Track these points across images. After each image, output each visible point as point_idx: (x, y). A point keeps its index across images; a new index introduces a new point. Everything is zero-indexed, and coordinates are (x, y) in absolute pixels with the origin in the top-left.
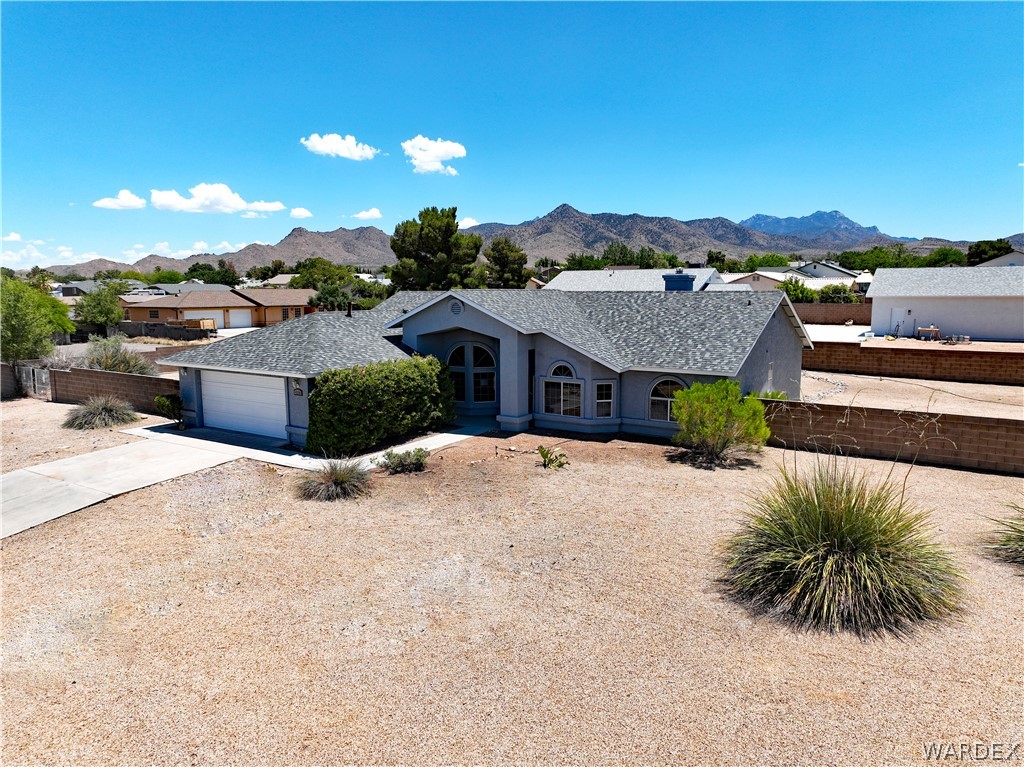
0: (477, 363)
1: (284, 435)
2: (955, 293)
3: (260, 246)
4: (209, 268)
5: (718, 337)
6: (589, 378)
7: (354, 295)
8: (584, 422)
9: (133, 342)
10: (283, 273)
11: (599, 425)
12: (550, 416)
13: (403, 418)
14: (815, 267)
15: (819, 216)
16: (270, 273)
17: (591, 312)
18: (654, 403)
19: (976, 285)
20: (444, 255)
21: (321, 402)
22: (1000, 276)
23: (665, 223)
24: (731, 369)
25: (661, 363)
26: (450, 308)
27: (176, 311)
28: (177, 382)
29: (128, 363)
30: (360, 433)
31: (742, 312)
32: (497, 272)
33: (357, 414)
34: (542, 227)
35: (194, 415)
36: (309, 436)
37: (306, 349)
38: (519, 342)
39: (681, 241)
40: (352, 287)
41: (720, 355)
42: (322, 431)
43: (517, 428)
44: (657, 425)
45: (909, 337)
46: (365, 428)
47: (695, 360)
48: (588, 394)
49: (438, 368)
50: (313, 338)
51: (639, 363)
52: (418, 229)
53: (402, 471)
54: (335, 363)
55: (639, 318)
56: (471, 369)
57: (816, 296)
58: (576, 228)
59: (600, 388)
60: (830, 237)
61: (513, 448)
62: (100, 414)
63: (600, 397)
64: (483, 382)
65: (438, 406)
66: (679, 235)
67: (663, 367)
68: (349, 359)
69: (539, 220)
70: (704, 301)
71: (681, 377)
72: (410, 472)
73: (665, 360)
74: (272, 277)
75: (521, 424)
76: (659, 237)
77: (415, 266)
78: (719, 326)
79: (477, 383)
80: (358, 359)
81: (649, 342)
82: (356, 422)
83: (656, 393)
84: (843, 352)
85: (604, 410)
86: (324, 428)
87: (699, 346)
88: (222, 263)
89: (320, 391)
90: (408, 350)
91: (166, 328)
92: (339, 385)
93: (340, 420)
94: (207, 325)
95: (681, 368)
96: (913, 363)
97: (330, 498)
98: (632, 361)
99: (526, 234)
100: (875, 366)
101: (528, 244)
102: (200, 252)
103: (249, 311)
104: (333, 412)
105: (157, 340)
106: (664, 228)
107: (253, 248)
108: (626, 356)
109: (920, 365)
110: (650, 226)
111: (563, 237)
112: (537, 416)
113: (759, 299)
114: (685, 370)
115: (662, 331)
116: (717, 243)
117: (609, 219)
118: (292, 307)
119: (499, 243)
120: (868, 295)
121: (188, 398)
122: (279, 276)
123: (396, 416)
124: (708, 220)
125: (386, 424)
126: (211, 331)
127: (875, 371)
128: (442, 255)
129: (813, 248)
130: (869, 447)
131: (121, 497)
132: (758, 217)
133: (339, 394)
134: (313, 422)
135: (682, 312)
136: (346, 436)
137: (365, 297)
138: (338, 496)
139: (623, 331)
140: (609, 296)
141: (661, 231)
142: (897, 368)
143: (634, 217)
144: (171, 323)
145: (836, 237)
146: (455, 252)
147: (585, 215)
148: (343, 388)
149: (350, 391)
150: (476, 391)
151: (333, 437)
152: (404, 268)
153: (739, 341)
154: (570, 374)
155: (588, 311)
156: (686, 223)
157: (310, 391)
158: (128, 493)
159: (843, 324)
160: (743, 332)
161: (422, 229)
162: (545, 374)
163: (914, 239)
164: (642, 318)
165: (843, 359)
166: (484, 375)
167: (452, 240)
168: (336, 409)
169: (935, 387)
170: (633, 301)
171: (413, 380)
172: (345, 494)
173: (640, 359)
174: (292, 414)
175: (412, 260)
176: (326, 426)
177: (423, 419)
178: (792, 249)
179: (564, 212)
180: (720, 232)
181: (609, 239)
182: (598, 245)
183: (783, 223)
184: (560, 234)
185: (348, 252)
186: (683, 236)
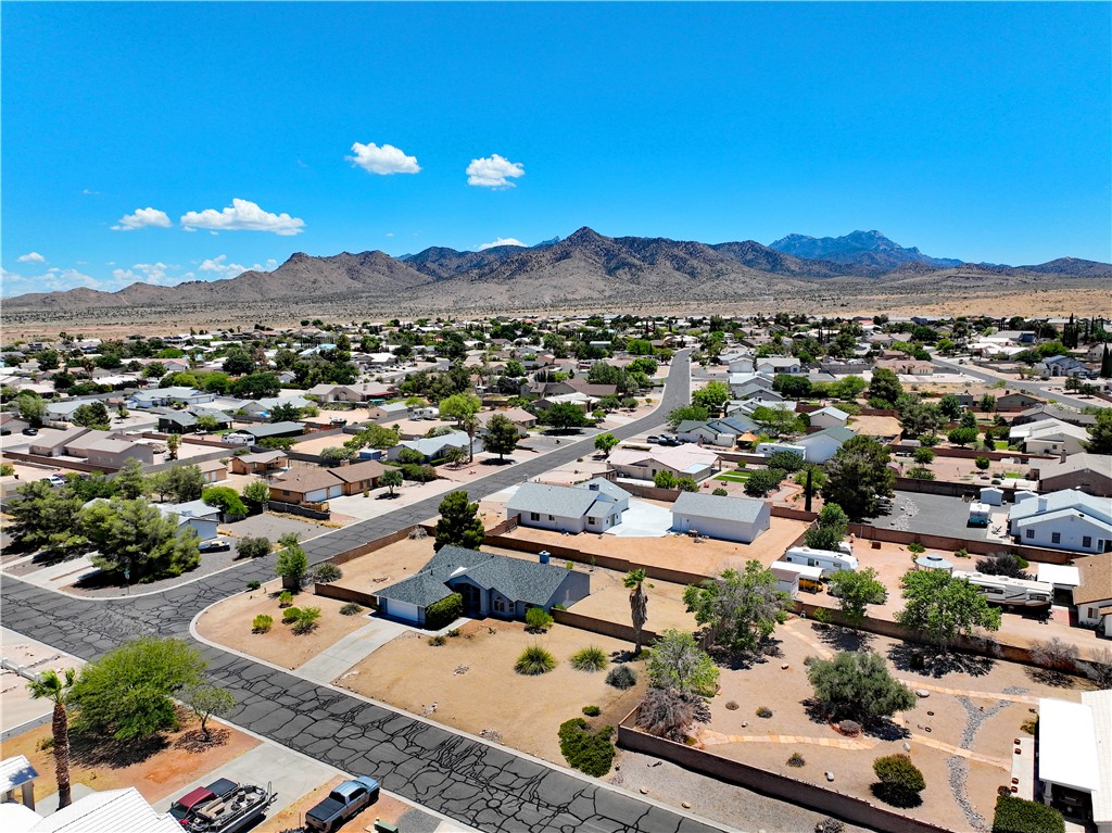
2: (705, 514)
6: (507, 602)
8: (505, 614)
9: (281, 516)
11: (510, 615)
12: (495, 612)
15: (856, 236)
19: (716, 510)
21: (429, 615)
23: (692, 248)
24: (544, 603)
27: (302, 494)
30: (440, 623)
33: (440, 618)
34: (561, 252)
35: (384, 611)
36: (425, 623)
38: (486, 591)
39: (708, 268)
41: (543, 597)
42: (429, 623)
43: (484, 616)
44: (525, 616)
45: (686, 534)
46: (442, 621)
47: (535, 598)
48: (506, 606)
49: (461, 597)
53: (453, 635)
54: (432, 600)
56: (472, 592)
58: (597, 253)
59: (509, 605)
60: (866, 261)
61: (483, 625)
62: (352, 609)
65: (462, 609)
66: (706, 261)
67: (526, 600)
68: (436, 598)
69: (558, 243)
73: (528, 597)
75: (487, 614)
76: (685, 261)
87: (538, 593)
89: (428, 611)
90: (453, 590)
92: (435, 610)
94: (324, 508)
95: (531, 601)
97: (438, 646)
98: (519, 597)
99: (543, 259)
101: (546, 271)
103: (340, 486)
106: (691, 253)
108: (518, 594)
110: (676, 251)
111: (583, 264)
112: (491, 612)
116: (746, 269)
117: (630, 242)
118: (365, 480)
124: (737, 243)
126: (327, 511)
129: (848, 273)
132: (793, 237)
133: (435, 613)
134: (426, 620)
136: (436, 624)
141: (688, 257)
143: (658, 241)
145: (873, 261)
147: (607, 239)
149: (438, 612)
151: (433, 625)
154: (501, 600)
156: (715, 247)
157: (425, 611)
162: (494, 600)
168: (434, 617)
172: (442, 645)
174: (420, 616)
178: (826, 276)
179: (584, 236)
180: (749, 257)
181: (630, 266)
182: (620, 271)
183: (820, 243)
184: (580, 260)
185: (352, 278)
186: (710, 262)
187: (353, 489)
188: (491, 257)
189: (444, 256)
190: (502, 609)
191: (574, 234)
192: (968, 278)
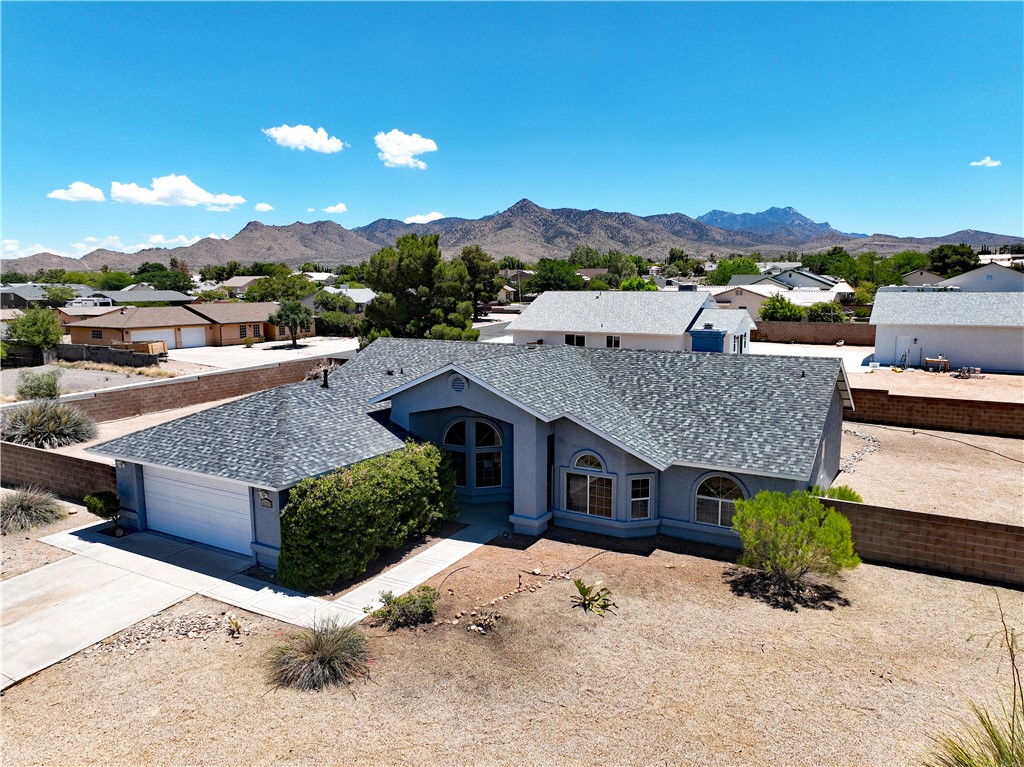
0: (479, 443)
1: (249, 552)
2: (964, 322)
3: (214, 240)
4: (160, 268)
5: (775, 422)
6: (622, 473)
7: (317, 308)
8: (616, 524)
9: (73, 367)
10: (238, 275)
11: (633, 529)
12: (574, 515)
13: (399, 531)
14: (790, 276)
15: (773, 212)
16: (225, 275)
17: (611, 378)
18: (700, 502)
19: (985, 313)
20: (426, 289)
21: (297, 523)
22: (1008, 303)
23: (625, 219)
24: (802, 471)
25: (712, 457)
26: (450, 384)
27: (122, 332)
28: (113, 469)
29: (59, 418)
30: (347, 561)
31: (797, 387)
32: (469, 282)
33: (344, 536)
34: (502, 222)
35: (134, 516)
36: (281, 559)
37: (276, 445)
38: (537, 429)
39: (640, 237)
40: (314, 298)
41: (784, 449)
42: (299, 559)
43: (535, 533)
44: (706, 529)
45: (916, 368)
46: (355, 552)
47: (754, 455)
48: (622, 492)
49: (437, 459)
50: (285, 427)
51: (684, 457)
52: (397, 260)
53: (405, 624)
54: (312, 464)
55: (671, 389)
56: (472, 449)
57: (804, 314)
58: (536, 223)
59: (635, 483)
60: (784, 234)
61: (537, 571)
62: (16, 513)
63: (635, 495)
64: (487, 464)
65: (438, 505)
66: (637, 230)
67: (715, 464)
68: (330, 455)
69: (499, 215)
70: (746, 369)
71: (740, 477)
72: (416, 624)
73: (716, 454)
74: (228, 279)
75: (540, 526)
76: (619, 231)
77: (393, 302)
78: (773, 405)
79: (479, 465)
80: (340, 454)
81: (690, 425)
82: (342, 546)
83: (703, 490)
84: (869, 399)
85: (639, 509)
86: (301, 556)
87: (755, 435)
88: (174, 263)
89: (296, 508)
90: (400, 432)
91: (110, 352)
92: (320, 503)
93: (322, 546)
94: (155, 349)
95: (739, 466)
96: (948, 414)
97: (315, 685)
98: (675, 453)
99: (486, 229)
100: (904, 417)
101: (489, 239)
102: (151, 246)
103: (203, 328)
104: (312, 536)
105: (101, 366)
106: (624, 224)
107: (207, 242)
108: (666, 445)
109: (955, 416)
110: (609, 221)
111: (523, 232)
112: (557, 514)
113: (813, 368)
114: (744, 469)
115: (703, 409)
116: (675, 238)
117: (569, 214)
118: (250, 324)
119: (470, 252)
120: (871, 322)
121: (127, 495)
122: (235, 278)
123: (391, 529)
124: (666, 215)
125: (379, 542)
126: (161, 355)
127: (905, 422)
128: (423, 289)
129: (769, 243)
130: (970, 567)
131: (27, 682)
132: (715, 213)
133: (320, 515)
134: (286, 547)
135: (723, 384)
136: (328, 564)
137: (329, 310)
138: (326, 681)
139: (655, 408)
140: (629, 356)
141: (621, 227)
142: (930, 419)
143: (593, 212)
144: (115, 347)
145: (790, 233)
146: (437, 285)
147: (545, 210)
148: (326, 505)
149: (334, 509)
150: (479, 474)
151: (312, 569)
152: (381, 303)
153: (803, 429)
154: (599, 465)
155: (608, 376)
156: (645, 219)
157: (282, 507)
158: (36, 674)
159: (834, 344)
160: (805, 416)
161: (401, 260)
162: (569, 463)
163: (864, 236)
164: (675, 389)
165: (869, 408)
166: (489, 456)
167: (435, 271)
168: (315, 532)
169: (977, 444)
170: (659, 364)
171: (411, 481)
172: (336, 677)
173: (685, 451)
174: (259, 528)
175: (390, 295)
176: (304, 554)
177: (421, 525)
178: (748, 245)
179: (524, 207)
180: (678, 228)
181: (569, 234)
182: (558, 240)
183: (739, 219)
184: (521, 229)
185: (305, 246)
186: (642, 232)
187: (226, 335)
188: (437, 228)
189: (392, 227)
190: (604, 507)
191: (515, 206)
192: (882, 246)
